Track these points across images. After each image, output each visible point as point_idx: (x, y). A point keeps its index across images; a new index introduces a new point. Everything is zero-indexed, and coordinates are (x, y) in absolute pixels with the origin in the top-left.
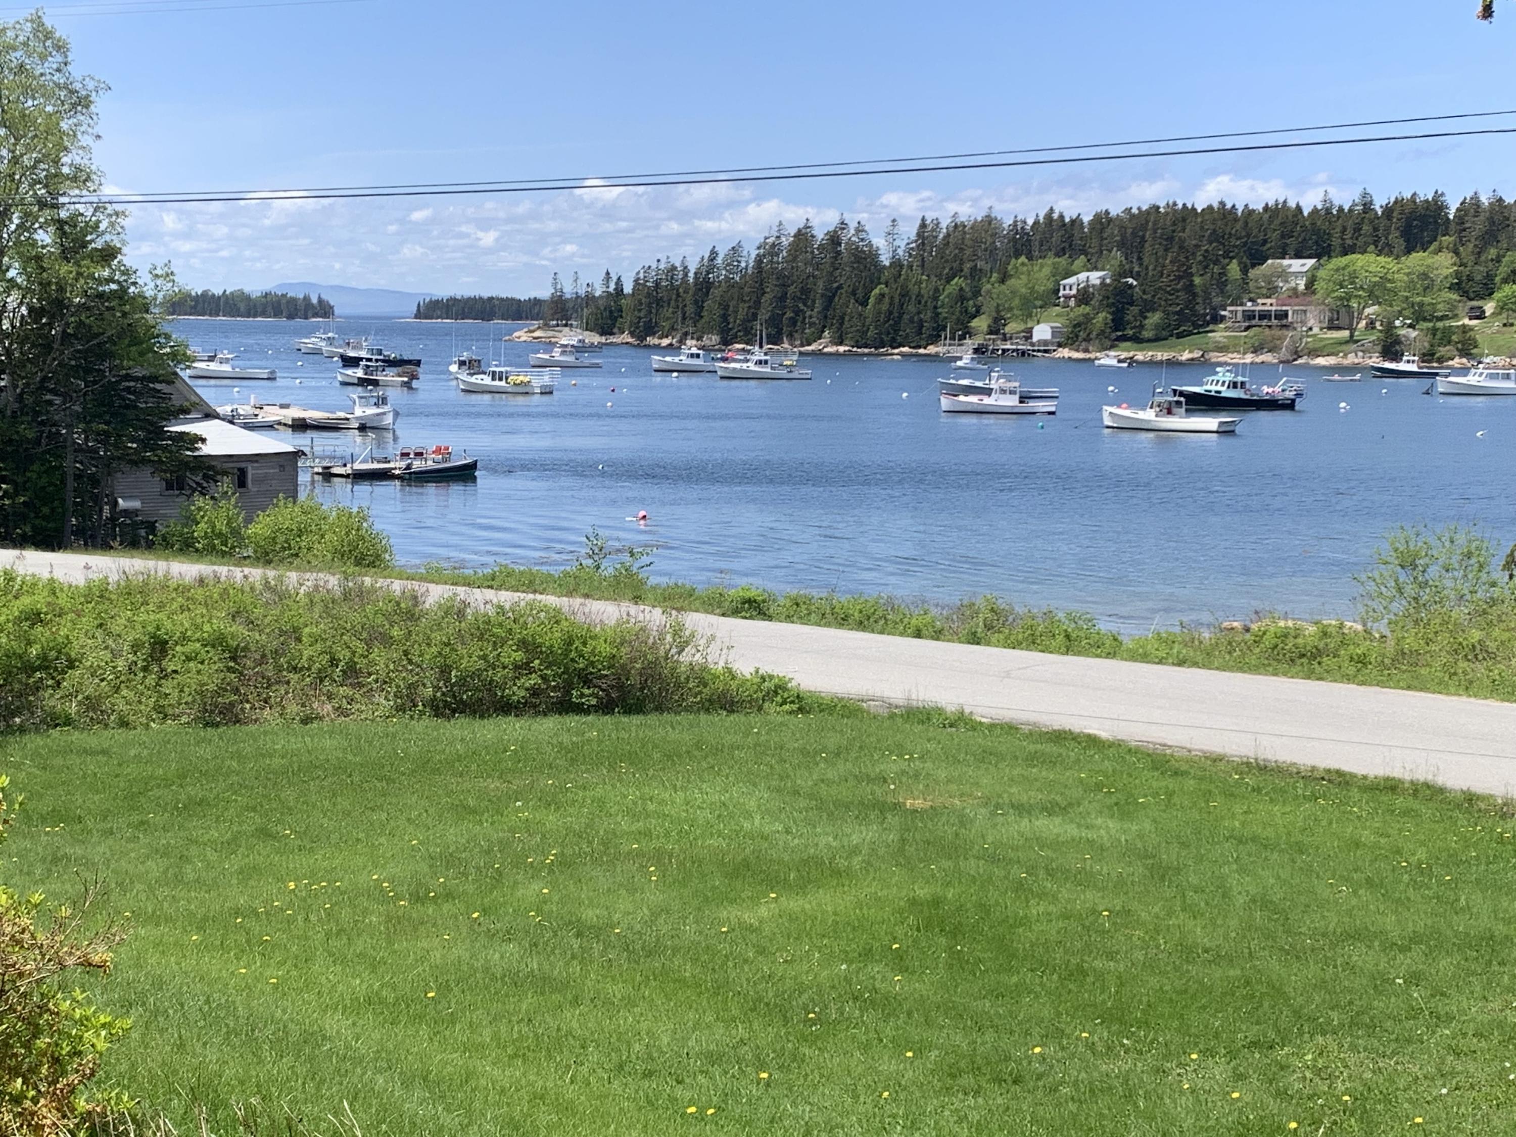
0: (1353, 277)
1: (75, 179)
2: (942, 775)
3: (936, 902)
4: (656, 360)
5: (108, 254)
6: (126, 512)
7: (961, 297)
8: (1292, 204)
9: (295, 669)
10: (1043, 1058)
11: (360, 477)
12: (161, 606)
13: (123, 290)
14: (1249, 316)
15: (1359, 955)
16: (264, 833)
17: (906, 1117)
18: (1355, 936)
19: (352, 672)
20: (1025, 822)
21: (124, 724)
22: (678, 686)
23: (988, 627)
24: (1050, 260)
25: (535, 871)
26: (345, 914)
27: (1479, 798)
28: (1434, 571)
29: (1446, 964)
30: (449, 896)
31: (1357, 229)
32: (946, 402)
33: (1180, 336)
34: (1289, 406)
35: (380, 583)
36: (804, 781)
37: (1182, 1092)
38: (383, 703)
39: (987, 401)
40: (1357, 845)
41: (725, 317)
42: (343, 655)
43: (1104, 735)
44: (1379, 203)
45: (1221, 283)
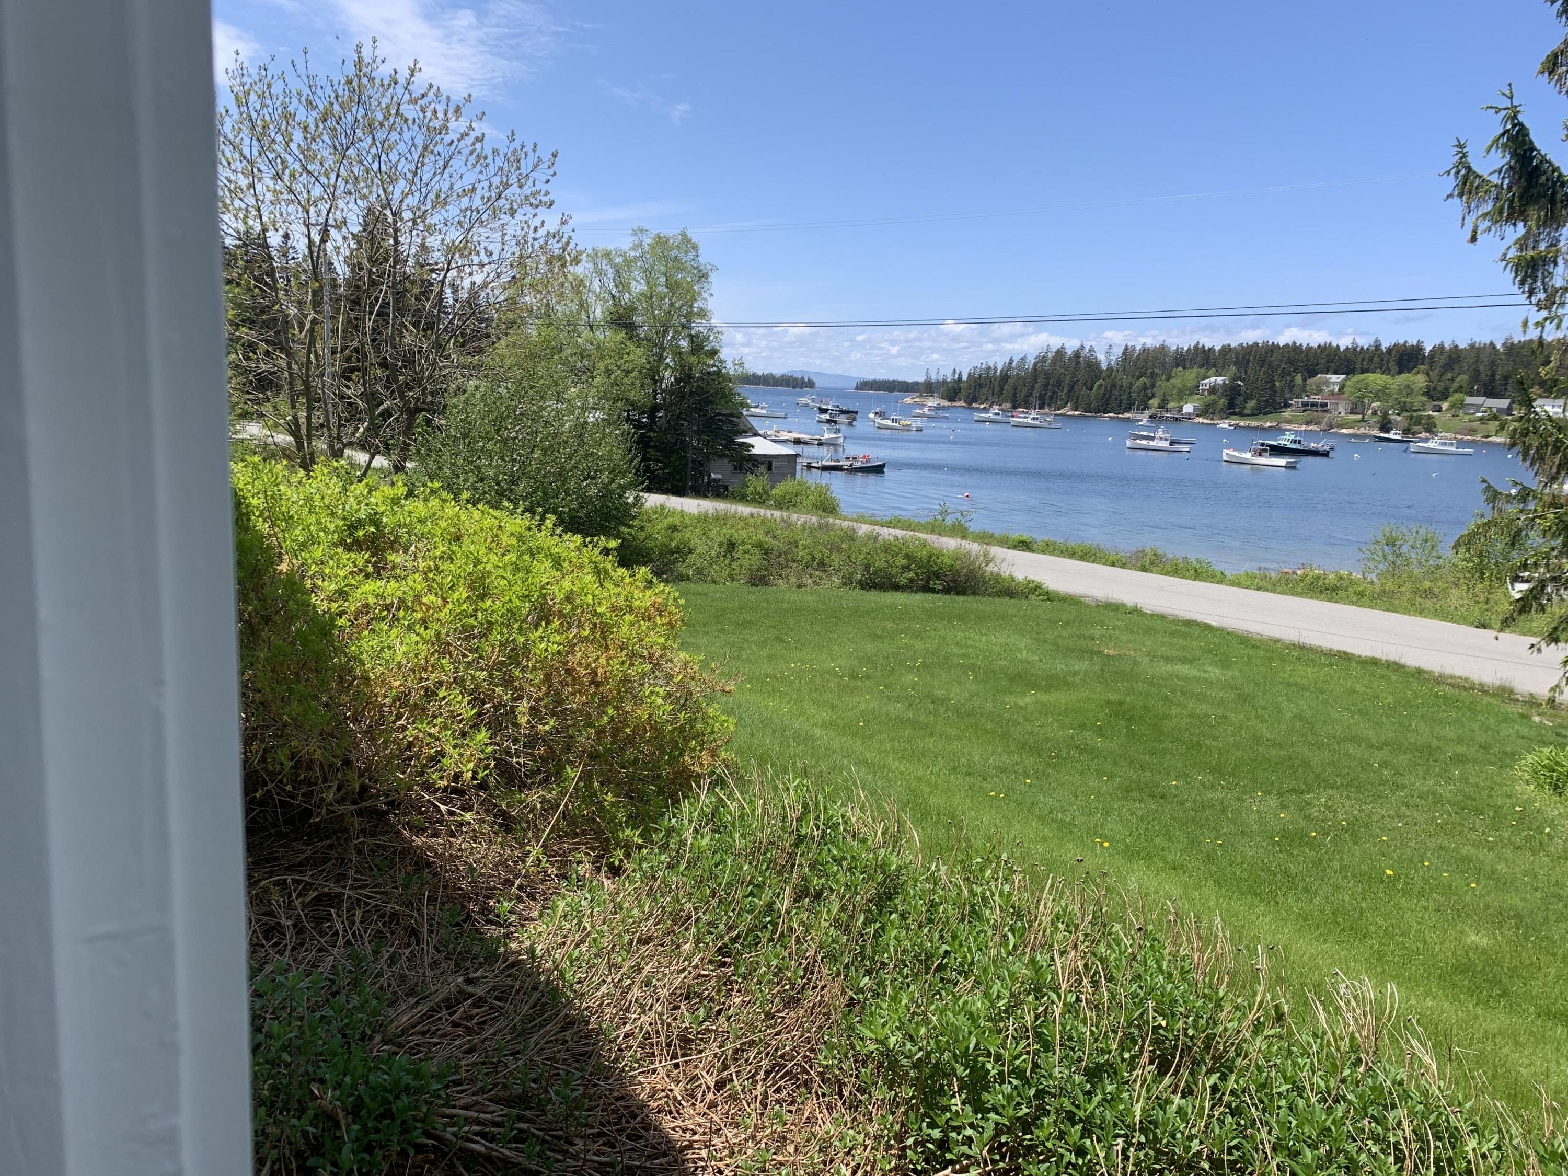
0: (1367, 385)
1: (699, 315)
2: (1124, 638)
3: (1120, 704)
4: (977, 416)
5: (714, 353)
6: (715, 480)
7: (1145, 388)
8: (1334, 345)
9: (794, 561)
10: (1176, 787)
11: (825, 468)
12: (733, 526)
13: (720, 371)
14: (1305, 405)
15: (1352, 749)
16: (778, 639)
17: (1103, 809)
18: (1352, 739)
19: (822, 564)
20: (1169, 666)
21: (714, 582)
22: (984, 583)
23: (1152, 563)
24: (1196, 370)
25: (911, 669)
26: (818, 681)
27: (1424, 672)
28: (1404, 549)
29: (1403, 759)
30: (868, 677)
31: (1371, 360)
32: (1129, 443)
33: (1265, 414)
34: (1326, 454)
35: (837, 521)
36: (1050, 635)
37: (1253, 811)
38: (837, 581)
39: (1152, 443)
40: (1354, 692)
41: (1015, 395)
42: (818, 556)
43: (1214, 624)
44: (1385, 345)
45: (1291, 386)
